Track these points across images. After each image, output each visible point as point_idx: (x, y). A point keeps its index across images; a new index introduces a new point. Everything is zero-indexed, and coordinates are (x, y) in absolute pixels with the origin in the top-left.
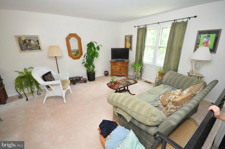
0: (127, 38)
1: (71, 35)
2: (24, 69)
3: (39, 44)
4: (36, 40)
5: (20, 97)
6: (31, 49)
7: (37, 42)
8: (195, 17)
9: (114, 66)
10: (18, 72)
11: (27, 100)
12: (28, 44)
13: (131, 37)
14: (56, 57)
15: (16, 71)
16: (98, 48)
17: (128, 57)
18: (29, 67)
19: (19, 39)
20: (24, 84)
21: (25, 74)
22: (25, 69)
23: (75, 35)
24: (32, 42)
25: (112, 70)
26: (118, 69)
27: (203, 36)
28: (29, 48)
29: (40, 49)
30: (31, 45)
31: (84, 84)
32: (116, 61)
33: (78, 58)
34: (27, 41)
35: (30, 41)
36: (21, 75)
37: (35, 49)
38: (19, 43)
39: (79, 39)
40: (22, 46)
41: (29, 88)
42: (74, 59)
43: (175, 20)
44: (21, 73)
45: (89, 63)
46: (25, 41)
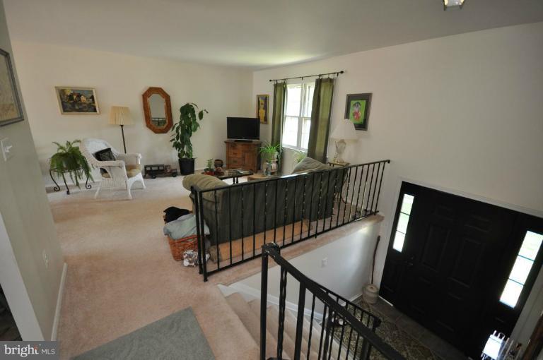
0: (260, 99)
1: (151, 91)
2: (66, 142)
3: (94, 102)
4: (90, 95)
5: (57, 189)
6: (80, 110)
7: (91, 100)
8: (342, 72)
9: (232, 151)
10: (58, 144)
11: (68, 193)
12: (75, 102)
13: (266, 99)
14: (122, 126)
15: (56, 143)
16: (201, 115)
17: (259, 136)
18: (74, 140)
19: (62, 92)
20: (65, 166)
21: (67, 150)
22: (68, 143)
23: (159, 91)
24: (83, 98)
25: (228, 158)
26: (239, 156)
27: (353, 102)
28: (77, 108)
29: (95, 111)
30: (81, 104)
31: (171, 179)
32: (236, 141)
33: (164, 131)
34: (75, 97)
35: (79, 96)
36: (61, 151)
37: (87, 111)
38: (61, 99)
39: (167, 98)
40: (65, 104)
41: (73, 173)
42: (156, 132)
43: (320, 75)
44: (61, 148)
45: (183, 142)
46: (71, 97)
